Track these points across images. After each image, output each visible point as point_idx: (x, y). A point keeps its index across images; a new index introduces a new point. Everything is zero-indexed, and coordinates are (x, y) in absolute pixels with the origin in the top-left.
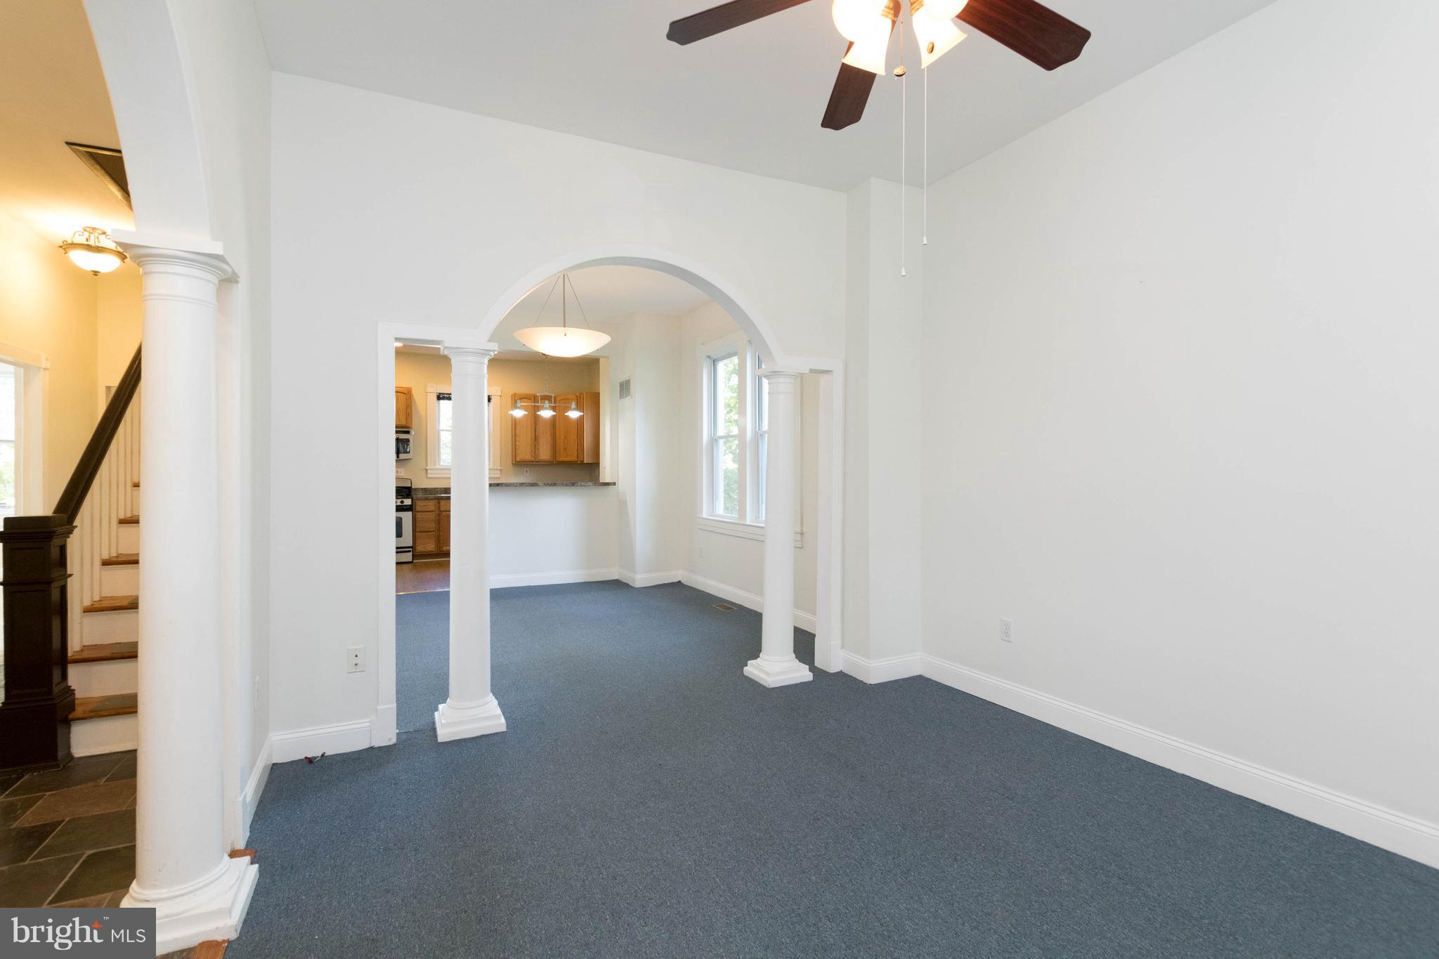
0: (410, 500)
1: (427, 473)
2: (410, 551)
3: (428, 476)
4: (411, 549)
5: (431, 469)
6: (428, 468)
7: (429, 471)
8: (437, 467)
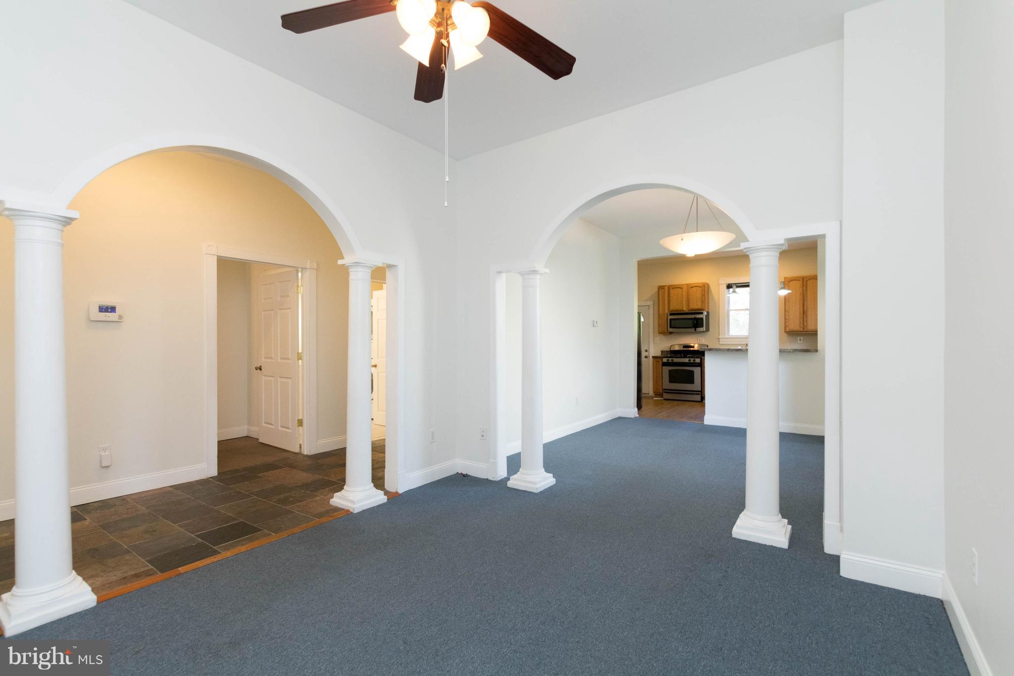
0: (699, 359)
1: (719, 342)
2: (699, 394)
3: (720, 343)
4: (700, 393)
5: (722, 338)
6: (720, 337)
7: (720, 340)
8: (727, 336)
